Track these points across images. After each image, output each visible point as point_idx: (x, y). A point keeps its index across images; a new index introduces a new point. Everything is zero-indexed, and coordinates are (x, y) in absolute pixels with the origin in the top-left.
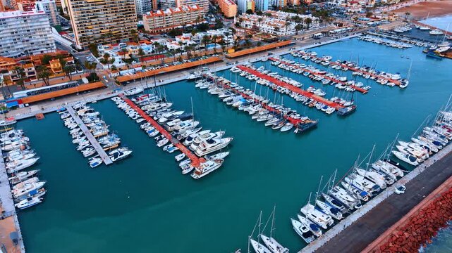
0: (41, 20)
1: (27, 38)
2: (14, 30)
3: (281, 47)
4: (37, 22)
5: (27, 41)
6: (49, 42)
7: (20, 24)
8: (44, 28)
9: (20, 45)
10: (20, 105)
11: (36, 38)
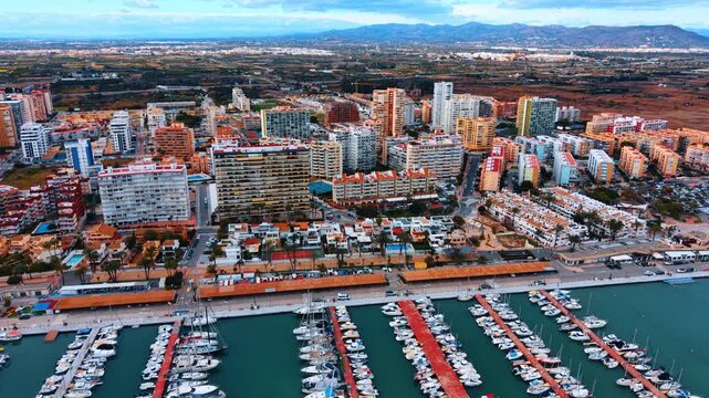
0: (175, 178)
1: (153, 200)
2: (139, 189)
3: (519, 275)
4: (171, 180)
5: (154, 203)
6: (181, 208)
7: (148, 182)
8: (177, 190)
9: (143, 208)
10: (48, 311)
11: (166, 201)
